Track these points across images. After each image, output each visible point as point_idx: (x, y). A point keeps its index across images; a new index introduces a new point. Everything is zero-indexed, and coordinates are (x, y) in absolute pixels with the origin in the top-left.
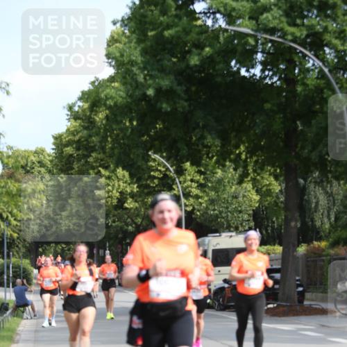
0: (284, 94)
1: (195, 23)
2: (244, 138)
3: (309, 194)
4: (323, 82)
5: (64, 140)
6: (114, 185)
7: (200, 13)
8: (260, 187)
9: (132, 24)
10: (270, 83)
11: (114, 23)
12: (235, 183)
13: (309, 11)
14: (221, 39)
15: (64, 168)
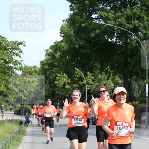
0: (124, 48)
1: (92, 22)
2: (109, 64)
3: (132, 84)
4: (138, 44)
5: (44, 63)
6: (62, 80)
7: (94, 18)
8: (114, 81)
9: (70, 21)
10: (119, 44)
11: (64, 21)
12: (105, 80)
13: (134, 19)
14: (103, 28)
15: (44, 73)
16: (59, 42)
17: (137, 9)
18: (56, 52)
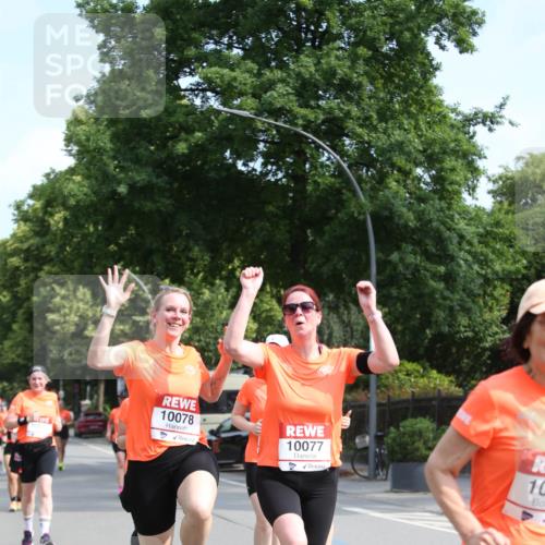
0: (291, 195)
1: (178, 102)
2: (239, 250)
4: (340, 180)
5: (9, 249)
7: (186, 90)
8: (258, 312)
10: (273, 180)
12: (226, 306)
13: (325, 92)
14: (216, 124)
15: (8, 284)
16: (61, 173)
17: (337, 57)
18: (49, 209)
